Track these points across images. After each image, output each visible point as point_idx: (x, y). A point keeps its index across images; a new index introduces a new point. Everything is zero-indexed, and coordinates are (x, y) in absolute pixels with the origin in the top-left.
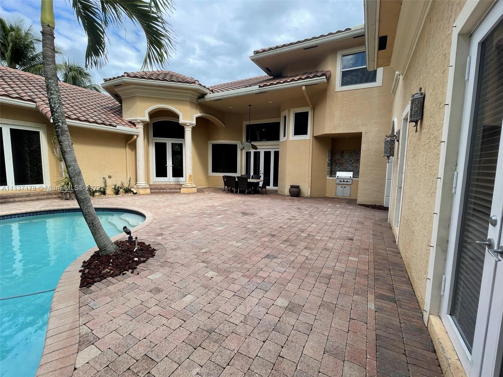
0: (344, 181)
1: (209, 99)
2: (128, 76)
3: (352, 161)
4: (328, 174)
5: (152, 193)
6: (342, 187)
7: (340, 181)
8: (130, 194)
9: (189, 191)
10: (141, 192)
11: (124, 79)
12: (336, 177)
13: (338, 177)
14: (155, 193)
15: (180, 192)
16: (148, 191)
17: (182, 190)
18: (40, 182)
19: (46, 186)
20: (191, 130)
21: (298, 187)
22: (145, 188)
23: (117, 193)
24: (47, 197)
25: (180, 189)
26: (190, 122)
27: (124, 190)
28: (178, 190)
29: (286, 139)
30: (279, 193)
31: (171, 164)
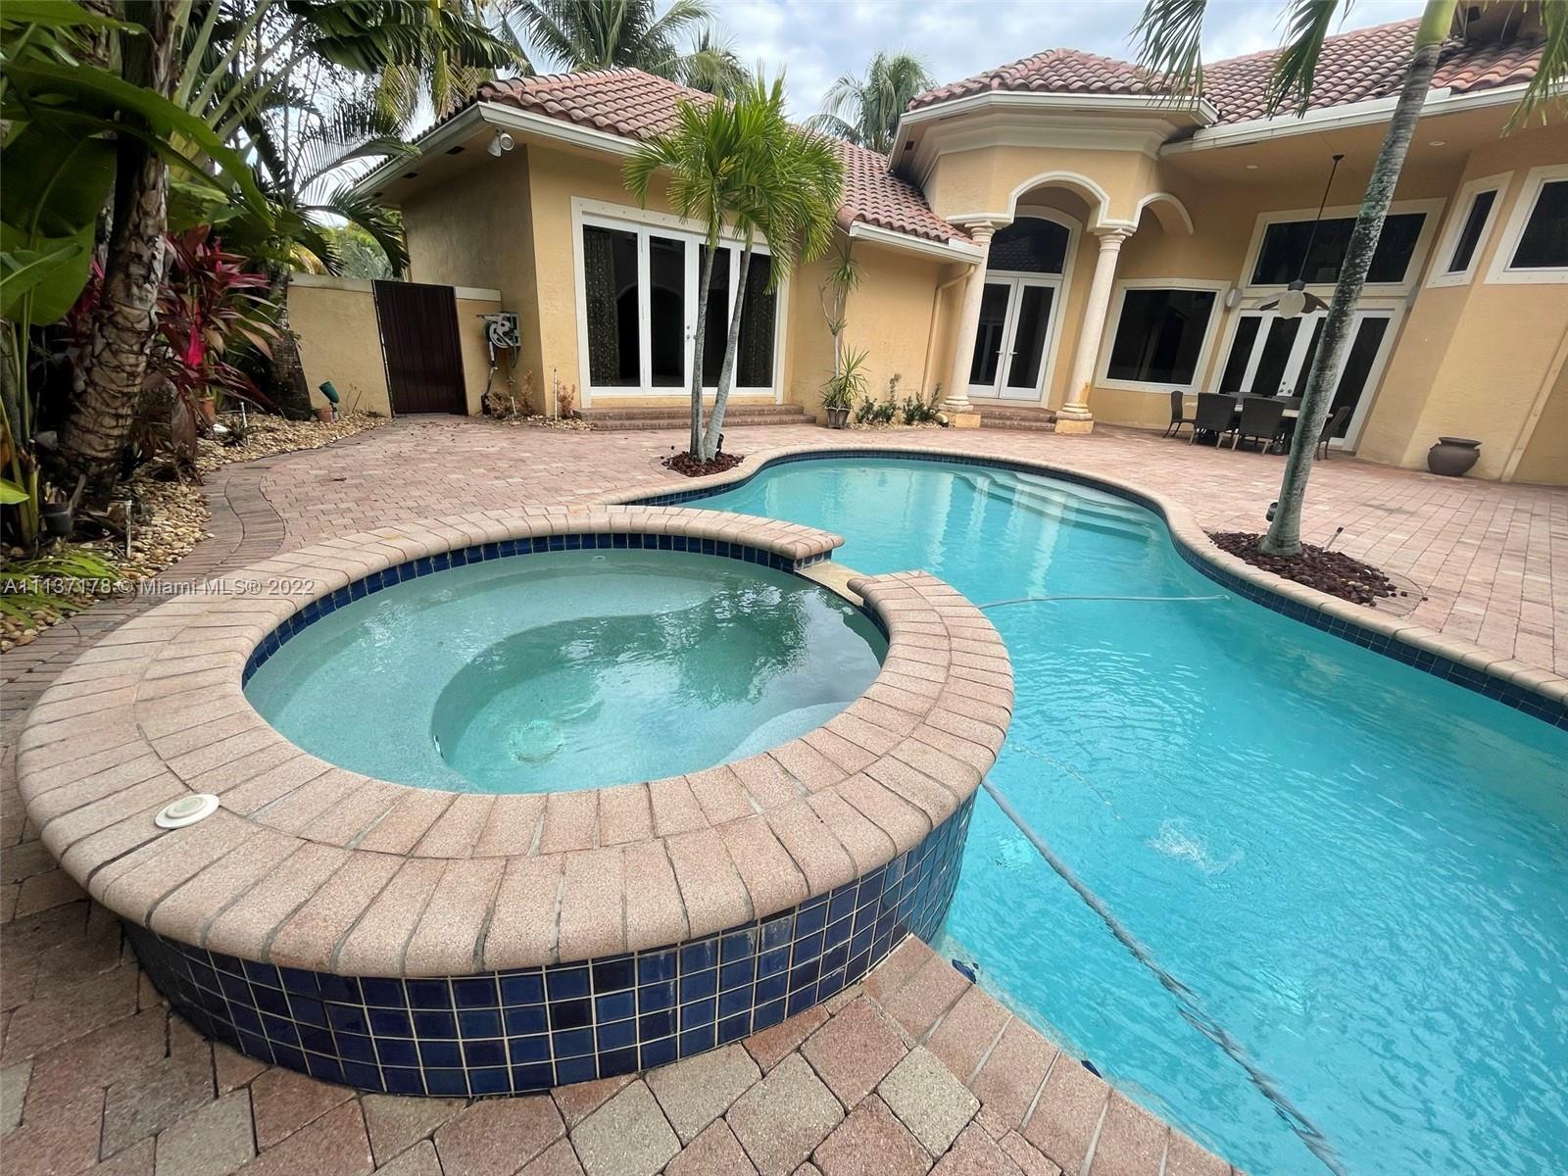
1: (1211, 143)
2: (1003, 85)
5: (984, 426)
8: (929, 425)
9: (1076, 427)
10: (960, 421)
11: (993, 99)
14: (992, 426)
15: (1053, 430)
16: (976, 420)
17: (1060, 426)
18: (766, 382)
19: (775, 393)
20: (1118, 247)
21: (1471, 445)
22: (970, 413)
23: (909, 421)
24: (790, 418)
25: (1053, 420)
26: (1126, 222)
27: (918, 415)
28: (1049, 425)
29: (1464, 277)
30: (1365, 457)
31: (1011, 350)
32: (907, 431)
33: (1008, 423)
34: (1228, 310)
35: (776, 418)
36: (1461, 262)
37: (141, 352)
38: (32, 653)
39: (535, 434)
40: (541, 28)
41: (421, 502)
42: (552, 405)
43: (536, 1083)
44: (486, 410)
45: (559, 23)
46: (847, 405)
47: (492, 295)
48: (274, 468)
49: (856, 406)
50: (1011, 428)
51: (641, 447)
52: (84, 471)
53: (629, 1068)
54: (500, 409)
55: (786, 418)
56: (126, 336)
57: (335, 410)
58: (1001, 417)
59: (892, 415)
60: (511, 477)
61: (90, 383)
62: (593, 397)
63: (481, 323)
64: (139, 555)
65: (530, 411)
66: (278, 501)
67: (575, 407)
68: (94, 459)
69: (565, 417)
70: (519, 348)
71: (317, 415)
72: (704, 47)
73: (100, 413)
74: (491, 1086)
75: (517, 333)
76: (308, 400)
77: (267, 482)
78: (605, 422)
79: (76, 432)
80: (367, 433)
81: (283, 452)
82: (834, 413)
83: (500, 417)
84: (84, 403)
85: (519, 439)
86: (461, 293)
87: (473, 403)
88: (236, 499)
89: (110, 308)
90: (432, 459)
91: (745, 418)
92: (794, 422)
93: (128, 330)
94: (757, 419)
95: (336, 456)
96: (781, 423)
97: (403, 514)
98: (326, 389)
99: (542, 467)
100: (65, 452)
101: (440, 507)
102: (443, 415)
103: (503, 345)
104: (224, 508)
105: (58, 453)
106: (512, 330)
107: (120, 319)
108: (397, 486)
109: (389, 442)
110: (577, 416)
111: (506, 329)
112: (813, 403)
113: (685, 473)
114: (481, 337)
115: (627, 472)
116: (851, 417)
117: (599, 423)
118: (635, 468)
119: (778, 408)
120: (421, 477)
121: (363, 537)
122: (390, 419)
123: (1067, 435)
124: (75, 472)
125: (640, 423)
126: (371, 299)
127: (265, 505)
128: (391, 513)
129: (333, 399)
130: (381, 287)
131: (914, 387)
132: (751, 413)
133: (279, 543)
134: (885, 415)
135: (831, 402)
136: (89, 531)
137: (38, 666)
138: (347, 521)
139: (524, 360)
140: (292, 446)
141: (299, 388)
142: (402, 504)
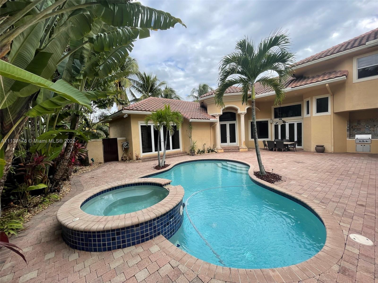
0: (363, 141)
1: (256, 98)
3: (369, 126)
4: (347, 136)
6: (362, 145)
7: (360, 141)
8: (213, 153)
9: (244, 150)
10: (219, 151)
11: (213, 96)
12: (355, 138)
13: (357, 138)
14: (226, 152)
16: (223, 151)
18: (179, 148)
19: (181, 150)
20: (244, 116)
21: (323, 146)
22: (221, 149)
23: (209, 152)
24: (183, 154)
25: (239, 149)
26: (244, 112)
27: (211, 151)
28: (238, 150)
29: (309, 115)
30: (305, 150)
31: (229, 136)
32: (208, 154)
33: (229, 150)
34: (271, 124)
35: (180, 155)
36: (308, 113)
37: (67, 162)
38: (47, 210)
39: (131, 164)
40: (136, 90)
41: (107, 181)
42: (135, 158)
43: (109, 249)
44: (122, 160)
45: (140, 88)
46: (194, 151)
47: (124, 138)
48: (82, 176)
49: (196, 151)
50: (230, 151)
51: (151, 164)
52: (55, 181)
53: (120, 248)
54: (125, 159)
55: (182, 154)
56: (65, 160)
57: (93, 163)
58: (228, 149)
59: (205, 152)
60: (124, 174)
61: (59, 168)
62: (142, 155)
63: (122, 144)
64: (61, 194)
65: (131, 159)
66: (82, 182)
67: (139, 157)
68: (57, 179)
69: (137, 160)
70: (129, 148)
71: (90, 165)
72: (166, 88)
73: (59, 172)
74: (105, 250)
75: (128, 145)
76: (89, 162)
77: (81, 179)
78: (145, 160)
79: (56, 175)
80: (99, 167)
81: (83, 173)
82: (192, 153)
83: (125, 161)
84: (58, 171)
85: (127, 165)
86: (118, 139)
87: (120, 158)
88: (76, 183)
89: (64, 157)
90: (110, 172)
91: (174, 156)
92: (184, 155)
93: (66, 159)
94: (176, 155)
95: (93, 173)
96: (182, 156)
97: (104, 183)
98: (92, 160)
99: (130, 171)
100: (53, 179)
101: (110, 181)
102: (114, 162)
103: (126, 147)
104: (73, 185)
105: (52, 179)
106: (127, 145)
107: (65, 158)
108: (103, 178)
109: (103, 169)
110: (140, 159)
111: (126, 144)
112: (188, 151)
113: (157, 169)
114: (122, 146)
115: (146, 170)
116: (196, 153)
117: (143, 160)
118: (148, 169)
119: (181, 153)
120: (107, 175)
121: (96, 188)
122: (103, 164)
123: (242, 152)
124: (54, 181)
125: (152, 159)
126: (102, 142)
127: (81, 184)
128: (101, 183)
129: (93, 161)
130: (104, 140)
131: (209, 145)
132: (175, 154)
133: (82, 190)
134: (203, 152)
135: (191, 150)
136: (54, 191)
137: (48, 212)
138: (94, 185)
139: (130, 150)
140: (85, 172)
141: (87, 160)
142: (104, 181)
